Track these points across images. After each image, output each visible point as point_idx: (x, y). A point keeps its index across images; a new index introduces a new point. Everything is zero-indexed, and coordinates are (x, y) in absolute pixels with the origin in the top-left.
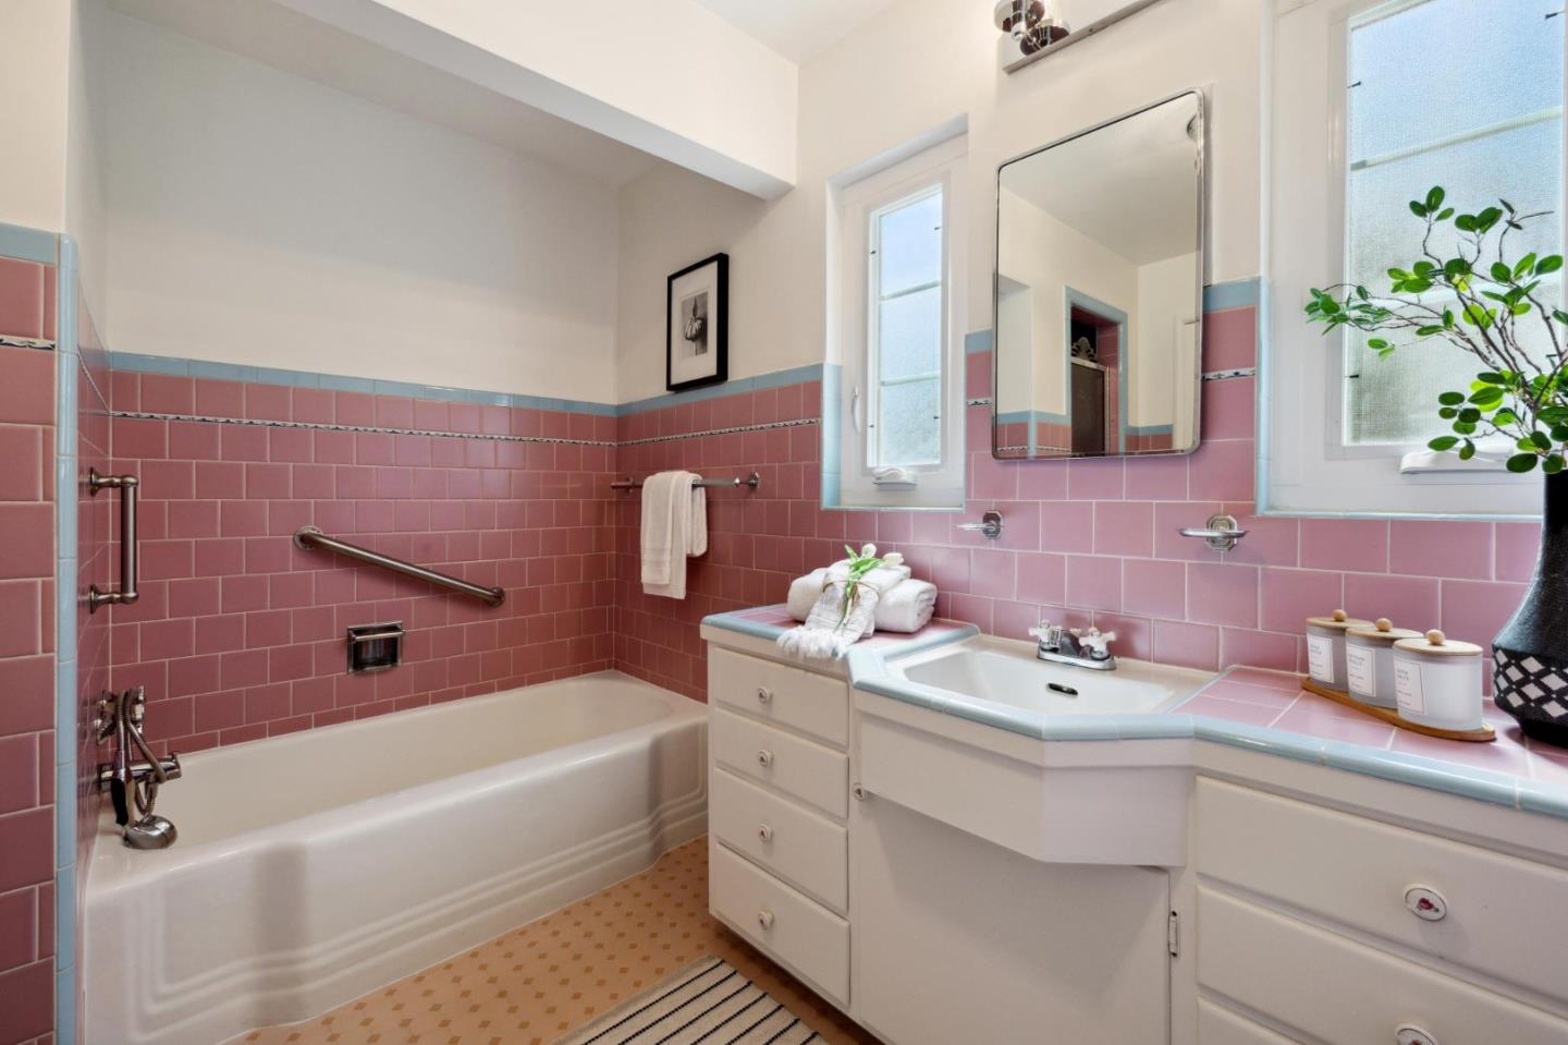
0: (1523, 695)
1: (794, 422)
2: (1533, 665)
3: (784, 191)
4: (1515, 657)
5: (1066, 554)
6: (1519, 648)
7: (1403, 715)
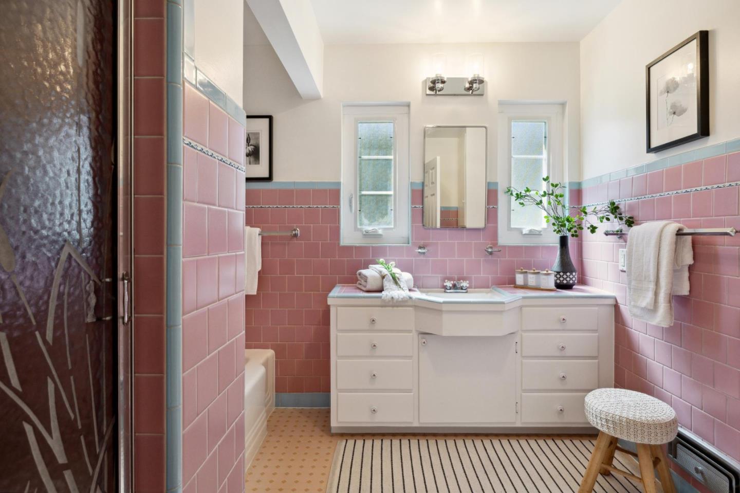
0: (560, 280)
1: (323, 206)
2: (562, 274)
3: (316, 98)
4: (558, 273)
5: (447, 259)
6: (559, 271)
7: (542, 288)
